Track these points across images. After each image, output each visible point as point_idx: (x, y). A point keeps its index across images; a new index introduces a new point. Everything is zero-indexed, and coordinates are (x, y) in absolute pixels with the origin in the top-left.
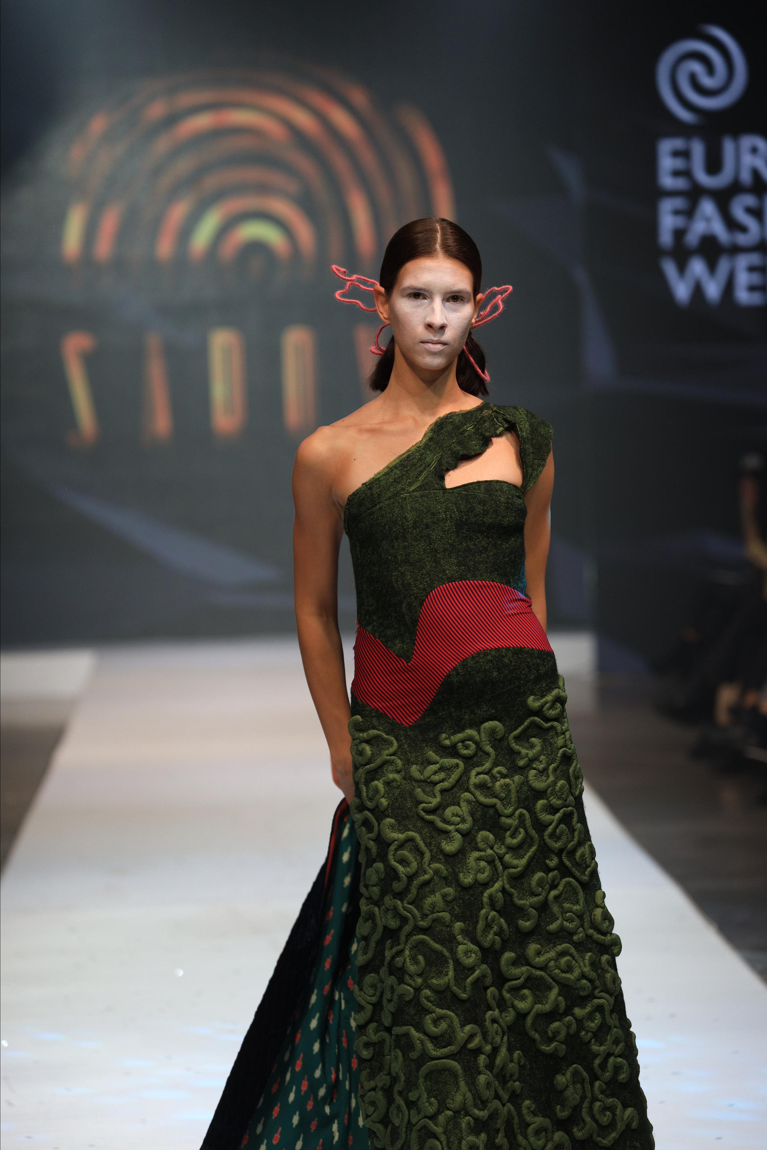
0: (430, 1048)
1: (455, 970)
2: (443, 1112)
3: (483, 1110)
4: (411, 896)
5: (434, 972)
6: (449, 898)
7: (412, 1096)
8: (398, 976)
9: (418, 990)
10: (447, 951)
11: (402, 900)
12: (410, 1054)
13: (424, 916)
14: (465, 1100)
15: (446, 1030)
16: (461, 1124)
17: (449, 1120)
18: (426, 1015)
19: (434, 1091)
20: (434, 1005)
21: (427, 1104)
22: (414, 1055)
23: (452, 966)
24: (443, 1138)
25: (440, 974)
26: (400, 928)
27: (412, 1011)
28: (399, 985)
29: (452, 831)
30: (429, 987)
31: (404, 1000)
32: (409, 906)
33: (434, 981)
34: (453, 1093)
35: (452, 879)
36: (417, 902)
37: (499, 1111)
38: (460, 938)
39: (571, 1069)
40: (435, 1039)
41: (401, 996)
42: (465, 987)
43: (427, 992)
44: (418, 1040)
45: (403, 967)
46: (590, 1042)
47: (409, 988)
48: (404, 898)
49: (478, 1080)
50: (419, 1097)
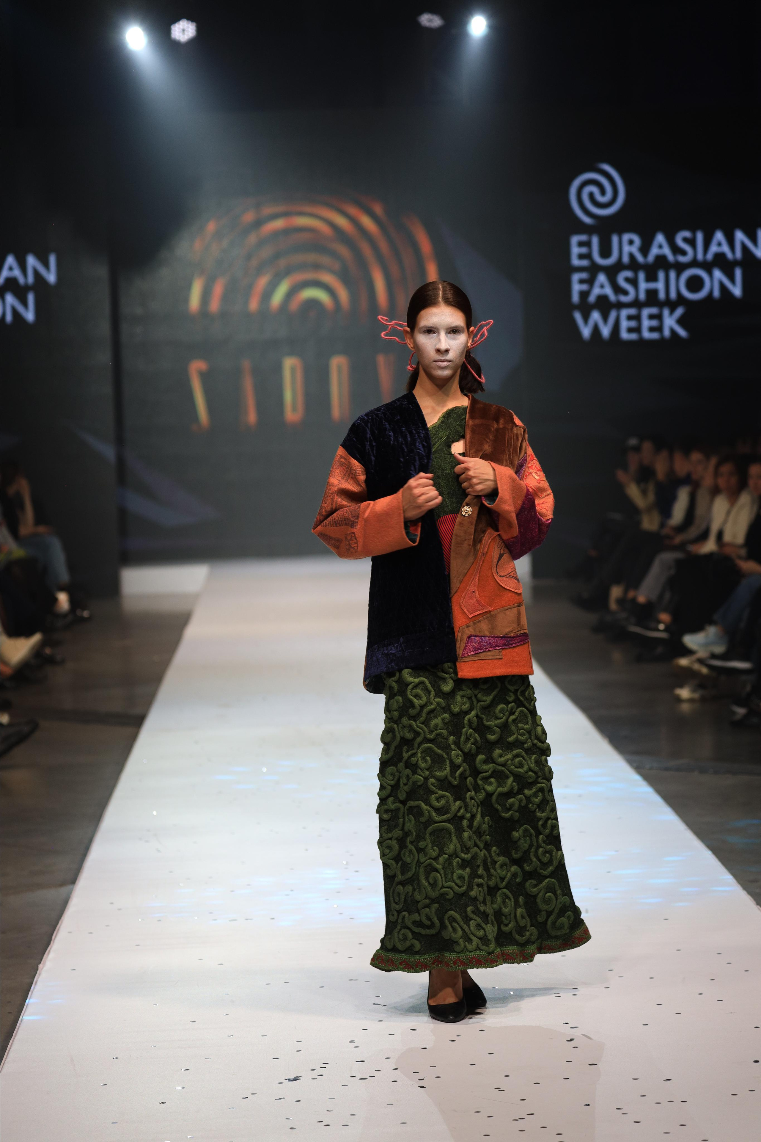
0: (434, 816)
1: (450, 767)
2: (442, 855)
3: (467, 854)
4: (422, 719)
5: (437, 768)
6: (446, 721)
7: (422, 844)
8: (412, 769)
9: (426, 779)
10: (446, 755)
11: (415, 721)
12: (420, 819)
13: (431, 732)
14: (456, 848)
15: (445, 805)
16: (453, 863)
17: (446, 860)
18: (431, 795)
19: (436, 842)
20: (436, 788)
21: (432, 851)
22: (423, 819)
23: (449, 764)
24: (442, 872)
25: (441, 769)
26: (414, 739)
27: (422, 792)
28: (413, 775)
29: (448, 678)
30: (434, 777)
31: (417, 785)
32: (421, 725)
33: (437, 773)
34: (448, 844)
35: (446, 709)
36: (425, 723)
37: (478, 854)
38: (453, 746)
39: (523, 828)
40: (437, 810)
41: (414, 783)
42: (456, 777)
43: (432, 780)
44: (427, 810)
45: (417, 763)
46: (535, 811)
47: (420, 777)
48: (417, 720)
49: (463, 835)
50: (426, 846)
